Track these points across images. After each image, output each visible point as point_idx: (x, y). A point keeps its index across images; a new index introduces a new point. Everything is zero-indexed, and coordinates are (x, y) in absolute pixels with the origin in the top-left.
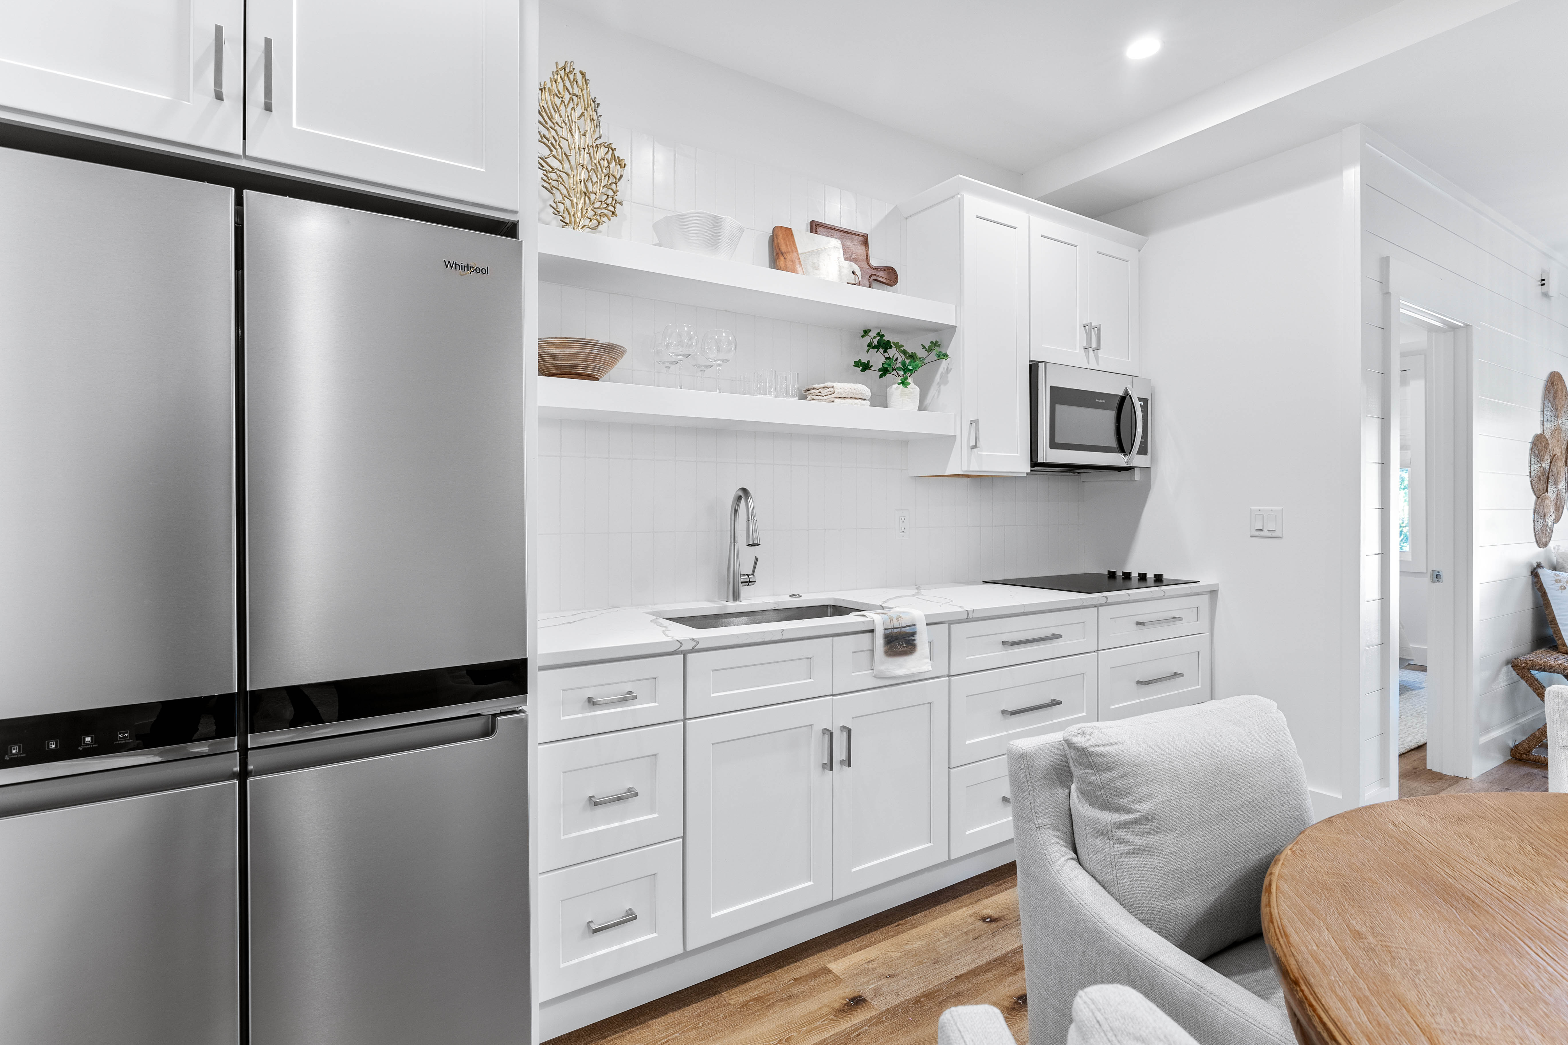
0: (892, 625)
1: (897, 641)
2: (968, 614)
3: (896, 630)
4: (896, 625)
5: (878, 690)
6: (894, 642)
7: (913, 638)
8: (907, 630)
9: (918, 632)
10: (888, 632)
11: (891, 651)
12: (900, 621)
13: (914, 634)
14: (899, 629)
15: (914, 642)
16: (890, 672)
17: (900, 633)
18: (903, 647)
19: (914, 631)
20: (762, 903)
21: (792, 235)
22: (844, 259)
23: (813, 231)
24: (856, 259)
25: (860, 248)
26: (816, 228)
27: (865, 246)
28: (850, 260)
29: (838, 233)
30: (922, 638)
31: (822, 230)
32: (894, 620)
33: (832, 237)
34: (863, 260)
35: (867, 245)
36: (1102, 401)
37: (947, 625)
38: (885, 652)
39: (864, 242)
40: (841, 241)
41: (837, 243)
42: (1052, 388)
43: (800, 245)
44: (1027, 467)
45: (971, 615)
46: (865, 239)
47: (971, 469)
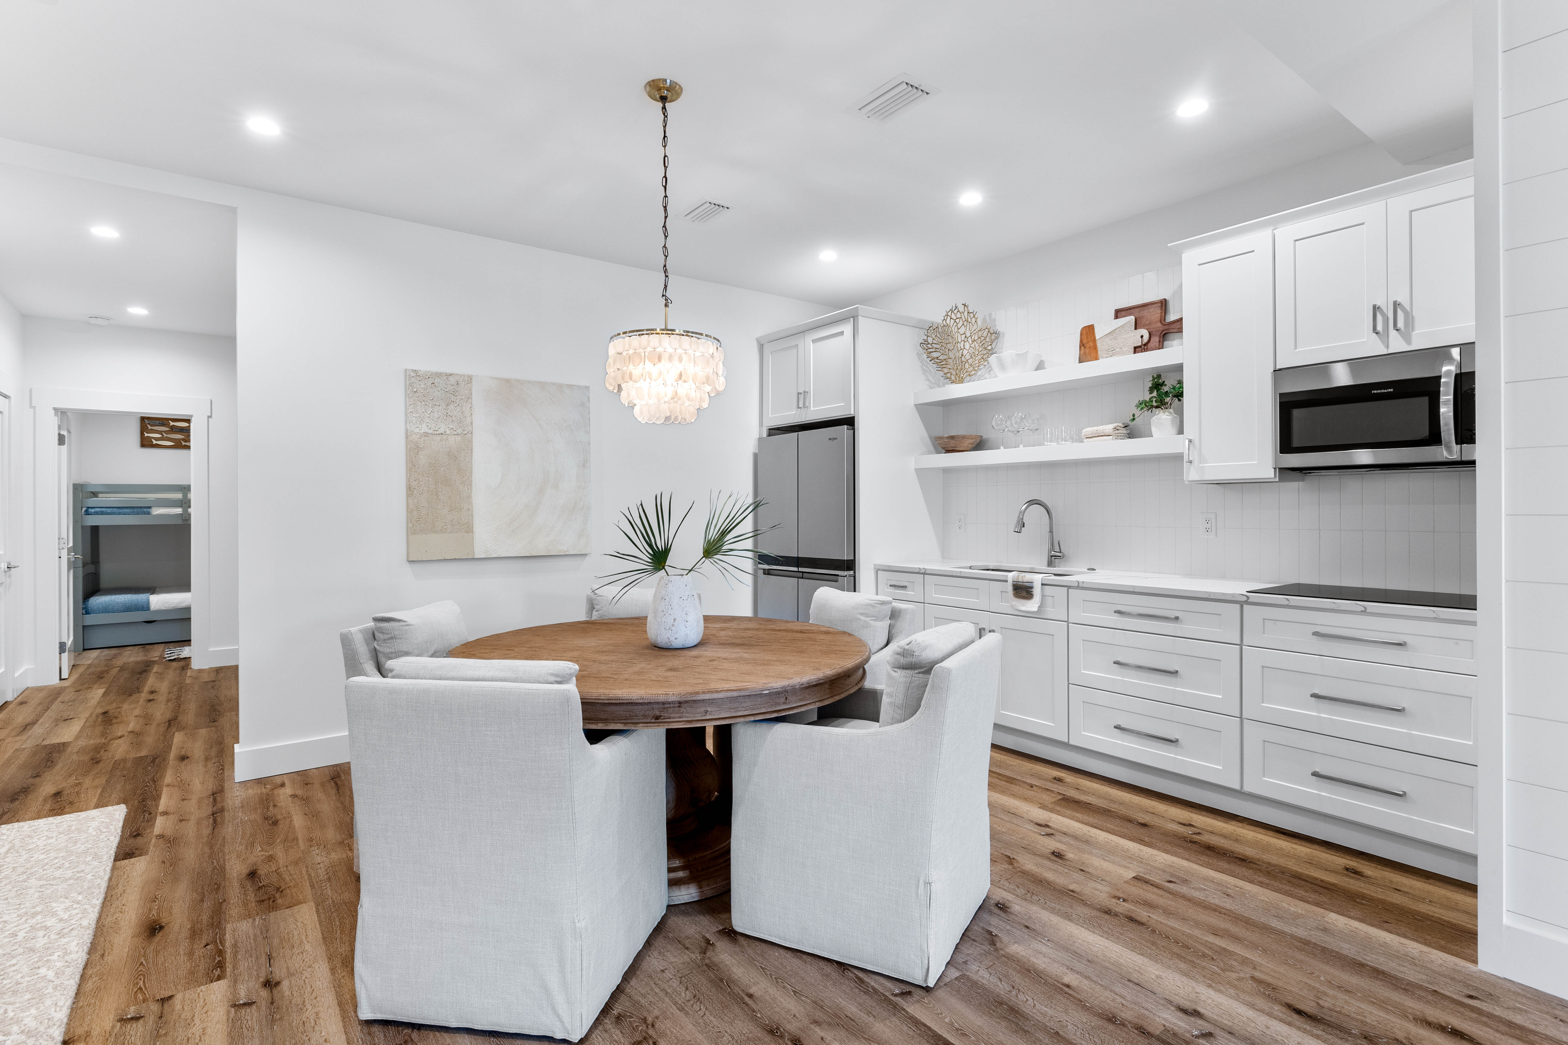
0: (1016, 581)
1: (1020, 590)
2: (1079, 584)
3: (1018, 584)
5: (1015, 616)
6: (1018, 590)
7: (1031, 590)
8: (1027, 584)
9: (1034, 587)
10: (1015, 585)
11: (1017, 595)
12: (1020, 580)
13: (1032, 588)
14: (1022, 583)
15: (1032, 593)
16: (1017, 607)
17: (1021, 586)
18: (1024, 594)
19: (1031, 586)
21: (1093, 329)
22: (1136, 329)
23: (1116, 317)
24: (1150, 324)
25: (1155, 313)
26: (1119, 313)
27: (1164, 309)
28: (1143, 327)
29: (1137, 310)
30: (1037, 591)
31: (1123, 313)
32: (1020, 577)
33: (1130, 315)
34: (1156, 322)
35: (1168, 306)
36: (1386, 391)
37: (1066, 588)
38: (1014, 595)
39: (1162, 306)
40: (1137, 315)
41: (1131, 319)
42: (1281, 395)
43: (1099, 334)
44: (1268, 473)
45: (1081, 585)
46: (1162, 304)
47: (1190, 479)
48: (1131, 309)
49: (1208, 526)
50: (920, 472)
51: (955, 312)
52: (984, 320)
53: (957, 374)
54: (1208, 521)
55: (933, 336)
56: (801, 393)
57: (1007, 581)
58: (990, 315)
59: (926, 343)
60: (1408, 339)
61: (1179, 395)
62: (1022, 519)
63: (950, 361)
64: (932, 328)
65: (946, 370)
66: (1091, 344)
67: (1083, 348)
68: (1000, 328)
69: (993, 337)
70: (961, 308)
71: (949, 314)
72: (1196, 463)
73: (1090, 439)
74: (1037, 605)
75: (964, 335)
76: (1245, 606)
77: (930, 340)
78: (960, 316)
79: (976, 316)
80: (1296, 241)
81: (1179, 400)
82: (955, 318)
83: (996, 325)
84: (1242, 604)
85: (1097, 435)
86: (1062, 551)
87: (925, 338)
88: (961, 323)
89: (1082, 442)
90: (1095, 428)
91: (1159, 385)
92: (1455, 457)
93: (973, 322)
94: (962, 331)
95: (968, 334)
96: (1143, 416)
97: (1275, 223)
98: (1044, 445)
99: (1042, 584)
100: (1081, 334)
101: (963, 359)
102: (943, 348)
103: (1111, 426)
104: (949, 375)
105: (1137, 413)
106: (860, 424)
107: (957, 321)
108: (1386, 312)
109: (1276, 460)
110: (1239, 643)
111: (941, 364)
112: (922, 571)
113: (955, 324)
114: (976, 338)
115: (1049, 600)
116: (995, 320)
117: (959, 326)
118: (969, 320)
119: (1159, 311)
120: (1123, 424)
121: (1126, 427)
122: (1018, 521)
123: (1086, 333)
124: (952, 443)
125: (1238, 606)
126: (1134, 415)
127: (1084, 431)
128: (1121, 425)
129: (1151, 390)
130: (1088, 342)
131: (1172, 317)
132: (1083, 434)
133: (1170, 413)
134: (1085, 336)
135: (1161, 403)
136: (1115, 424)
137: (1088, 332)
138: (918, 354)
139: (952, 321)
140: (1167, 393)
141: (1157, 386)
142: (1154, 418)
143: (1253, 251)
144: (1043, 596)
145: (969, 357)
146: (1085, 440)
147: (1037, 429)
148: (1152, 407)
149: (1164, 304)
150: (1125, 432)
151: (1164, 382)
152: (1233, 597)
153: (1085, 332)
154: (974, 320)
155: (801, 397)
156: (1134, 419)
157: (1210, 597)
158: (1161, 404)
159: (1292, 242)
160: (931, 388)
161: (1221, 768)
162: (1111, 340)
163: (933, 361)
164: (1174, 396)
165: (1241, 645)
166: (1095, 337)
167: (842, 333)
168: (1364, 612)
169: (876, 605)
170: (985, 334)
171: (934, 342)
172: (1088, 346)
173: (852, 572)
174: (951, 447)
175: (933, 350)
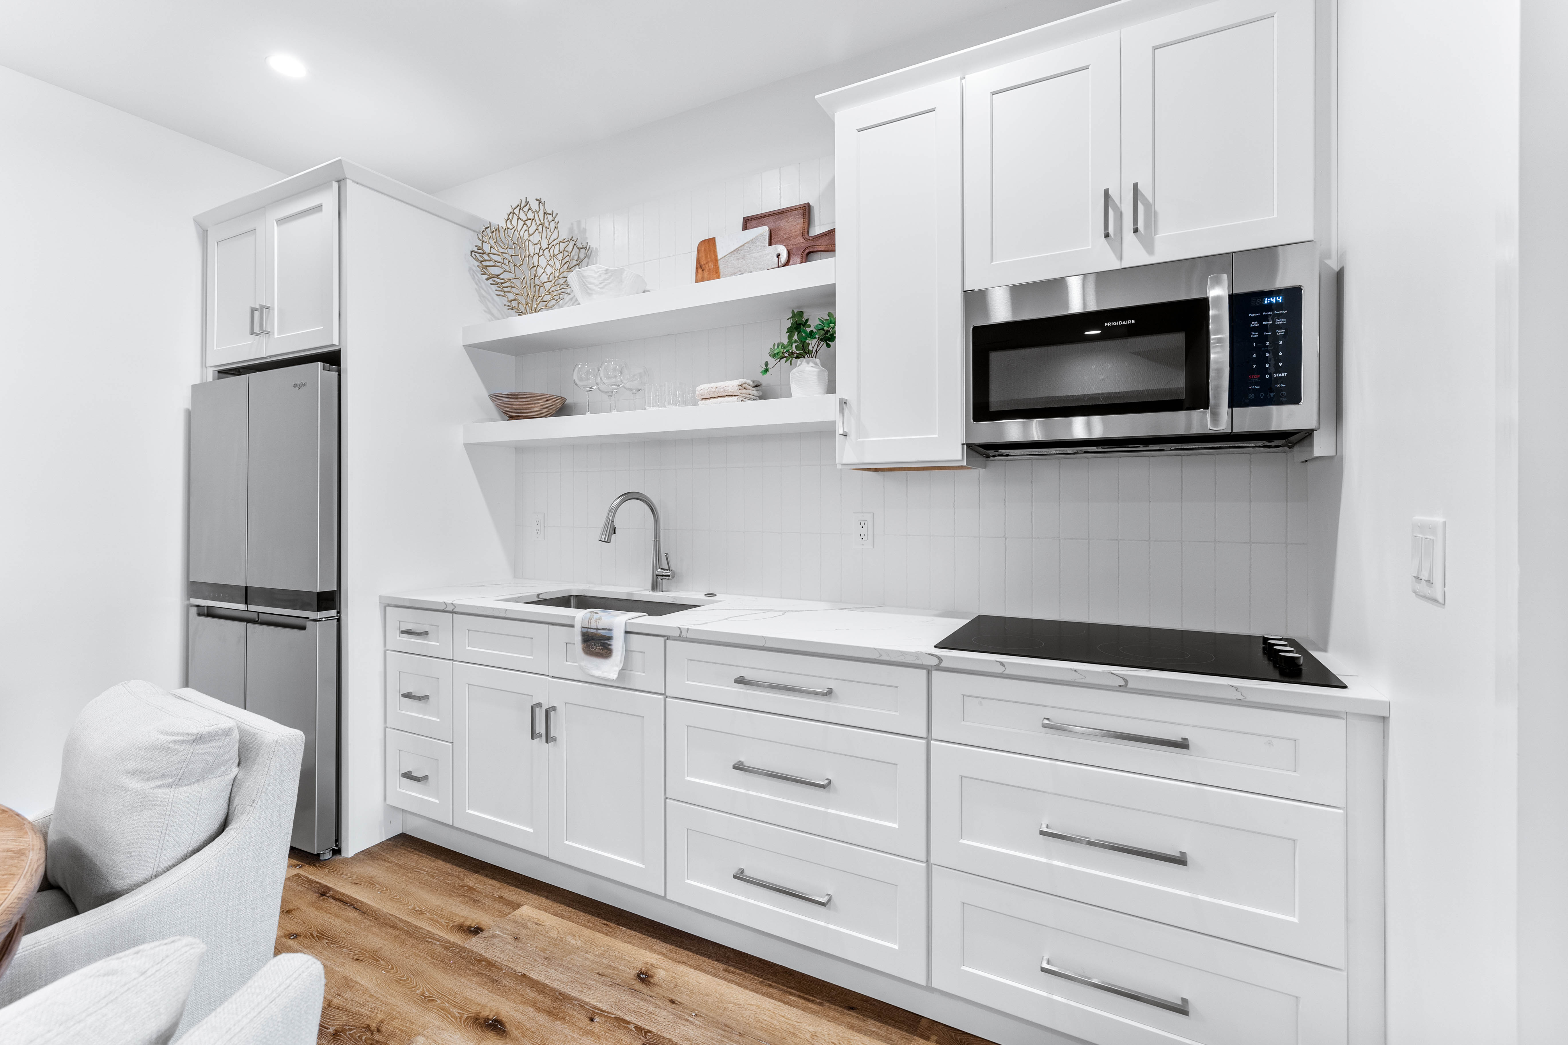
0: (589, 625)
1: (593, 641)
2: (681, 632)
3: (592, 631)
4: (593, 625)
5: (587, 685)
6: (590, 642)
7: (609, 643)
8: (603, 633)
9: (614, 638)
10: (585, 630)
11: (588, 650)
12: (597, 623)
13: (610, 638)
14: (595, 630)
15: (610, 647)
16: (588, 669)
17: (596, 634)
18: (599, 648)
19: (610, 636)
20: (497, 823)
21: (714, 243)
22: (770, 244)
23: (745, 228)
24: (789, 238)
25: (794, 224)
26: (748, 222)
27: (807, 217)
28: (780, 242)
29: (771, 218)
30: (618, 644)
31: (754, 222)
32: (593, 620)
33: (763, 225)
34: (797, 236)
35: (811, 217)
36: (1124, 323)
37: (662, 639)
38: (584, 650)
39: (804, 214)
40: (773, 225)
41: (764, 230)
42: (975, 329)
43: (722, 251)
44: (955, 453)
45: (684, 634)
46: (805, 210)
47: (845, 462)
48: (764, 217)
49: (863, 531)
50: (473, 449)
51: (526, 209)
52: (571, 230)
53: (527, 304)
54: (862, 525)
55: (492, 242)
56: (257, 310)
57: (573, 626)
58: (579, 222)
59: (480, 251)
60: (1149, 246)
61: (828, 337)
62: (612, 521)
63: (517, 283)
64: (488, 231)
65: (511, 296)
66: (711, 265)
67: (700, 271)
68: (593, 243)
69: (582, 256)
70: (534, 205)
71: (516, 211)
72: (852, 435)
73: (708, 401)
74: (617, 669)
75: (538, 246)
76: (935, 674)
77: (486, 248)
78: (532, 217)
79: (556, 220)
80: (994, 93)
81: (828, 346)
82: (524, 218)
83: (586, 238)
84: (929, 670)
85: (717, 395)
86: (672, 568)
87: (479, 243)
88: (534, 227)
89: (696, 404)
90: (714, 385)
91: (800, 324)
92: (1223, 427)
93: (552, 229)
94: (536, 238)
95: (544, 246)
96: (779, 367)
97: (964, 67)
98: (645, 409)
99: (626, 632)
100: (698, 251)
101: (537, 282)
102: (506, 262)
103: (737, 382)
104: (514, 304)
105: (772, 362)
106: (348, 362)
107: (529, 223)
108: (1119, 205)
109: (968, 431)
110: (925, 736)
111: (501, 285)
112: (450, 608)
113: (525, 227)
114: (556, 252)
115: (637, 658)
116: (585, 231)
117: (532, 230)
118: (547, 224)
119: (800, 221)
120: (753, 382)
121: (756, 386)
122: (606, 525)
123: (705, 250)
124: (516, 405)
125: (924, 672)
126: (767, 364)
127: (698, 388)
128: (749, 381)
129: (790, 331)
130: (707, 263)
131: (817, 229)
132: (697, 393)
133: (816, 364)
134: (703, 255)
135: (804, 350)
136: (741, 380)
137: (708, 247)
138: (470, 269)
139: (521, 223)
140: (811, 334)
141: (798, 325)
142: (794, 370)
143: (933, 110)
144: (628, 652)
145: (547, 280)
146: (700, 402)
147: (639, 390)
148: (791, 354)
149: (806, 211)
150: (755, 393)
151: (807, 320)
152: (917, 658)
153: (703, 249)
154: (553, 225)
155: (257, 314)
156: (767, 370)
157: (881, 658)
158: (804, 352)
159: (989, 95)
160: (490, 321)
161: (896, 947)
162: (738, 259)
163: (490, 281)
164: (822, 340)
165: (928, 739)
166: (716, 256)
167: (319, 208)
168: (1124, 687)
169: (177, 747)
170: (570, 248)
171: (493, 251)
172: (707, 268)
173: (333, 613)
174: (516, 411)
175: (491, 263)
